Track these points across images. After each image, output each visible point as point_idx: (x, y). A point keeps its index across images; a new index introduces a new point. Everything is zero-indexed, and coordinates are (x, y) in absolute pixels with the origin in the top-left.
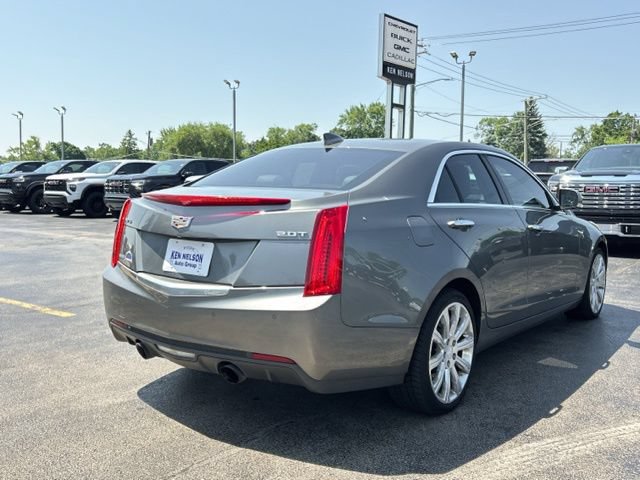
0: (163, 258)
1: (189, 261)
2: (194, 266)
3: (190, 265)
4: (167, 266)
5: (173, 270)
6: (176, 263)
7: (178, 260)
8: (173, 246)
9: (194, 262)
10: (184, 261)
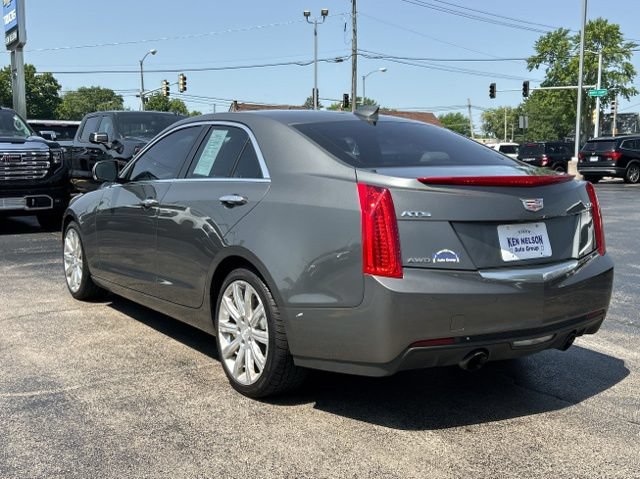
0: (499, 248)
1: (530, 245)
2: (536, 249)
3: (532, 248)
4: (507, 255)
5: (516, 258)
6: (517, 250)
7: (518, 247)
8: (504, 233)
9: (536, 245)
10: (524, 246)
